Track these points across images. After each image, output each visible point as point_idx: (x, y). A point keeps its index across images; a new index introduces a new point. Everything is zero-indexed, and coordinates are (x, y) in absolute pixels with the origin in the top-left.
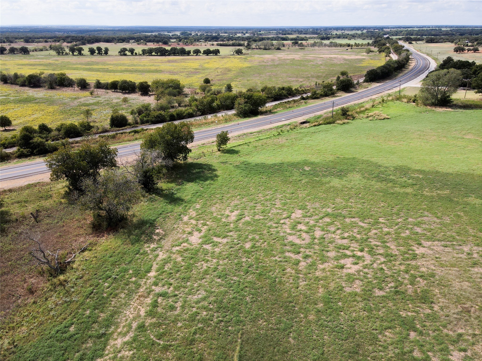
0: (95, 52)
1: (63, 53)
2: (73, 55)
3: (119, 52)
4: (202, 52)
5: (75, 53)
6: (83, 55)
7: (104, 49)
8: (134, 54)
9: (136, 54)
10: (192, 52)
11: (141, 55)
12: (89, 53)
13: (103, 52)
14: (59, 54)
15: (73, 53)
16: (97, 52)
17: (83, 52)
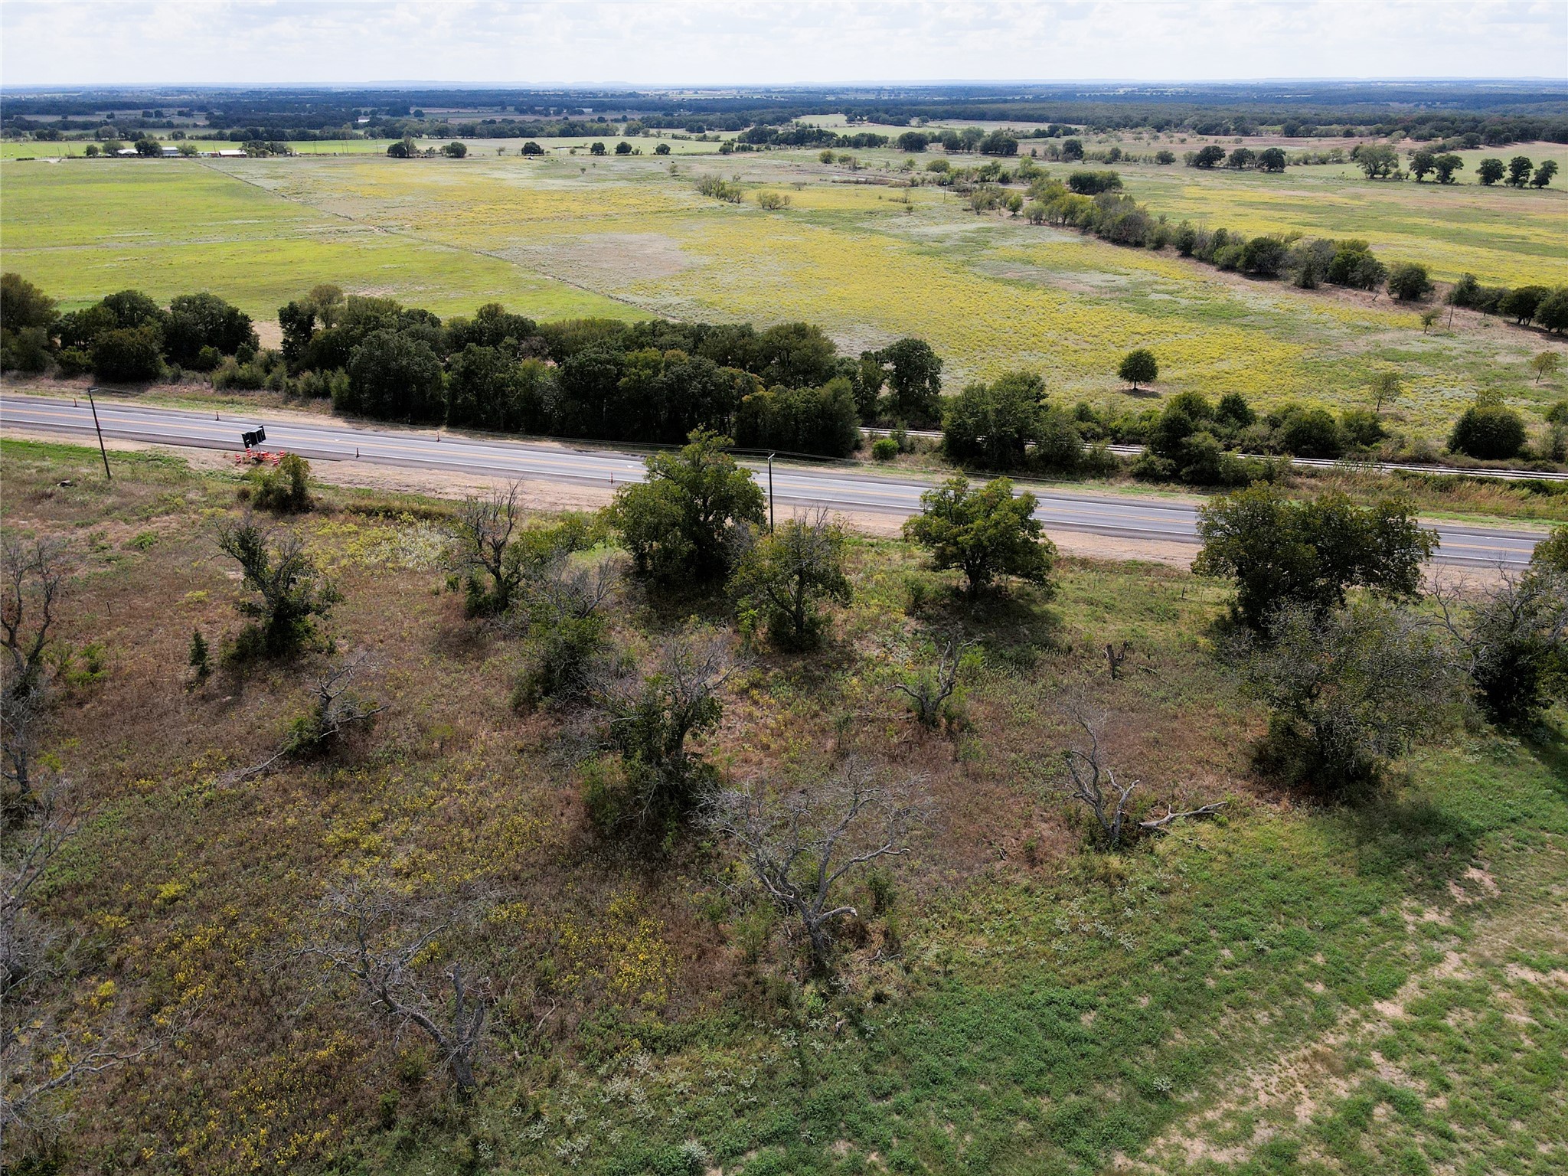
0: (1502, 177)
1: (1386, 173)
2: (1420, 181)
5: (1427, 177)
6: (1454, 182)
7: (1539, 167)
13: (1532, 177)
14: (1372, 177)
15: (1420, 175)
16: (1508, 174)
17: (1455, 173)
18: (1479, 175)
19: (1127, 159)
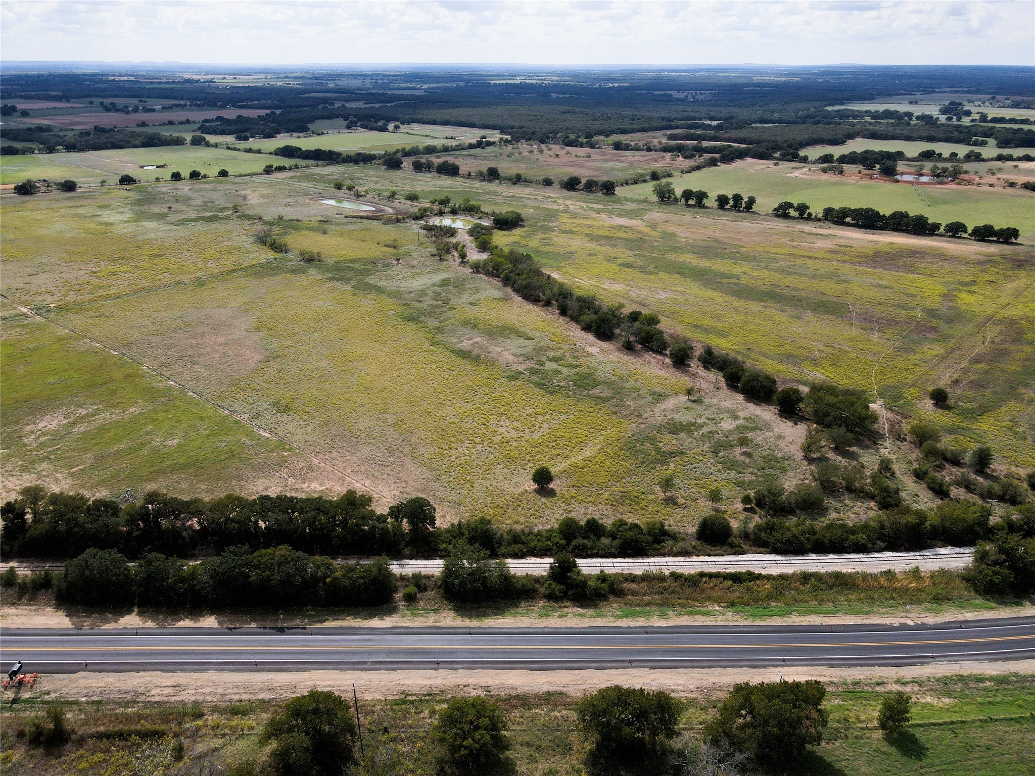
0: (728, 203)
1: (669, 197)
2: (688, 206)
3: (775, 210)
4: (970, 231)
5: (691, 202)
6: (704, 207)
7: (746, 199)
8: (805, 215)
9: (810, 214)
10: (942, 229)
11: (819, 220)
12: (716, 204)
13: (744, 205)
14: (662, 200)
15: (687, 201)
16: (731, 202)
17: (705, 201)
18: (717, 203)
19: (526, 181)
